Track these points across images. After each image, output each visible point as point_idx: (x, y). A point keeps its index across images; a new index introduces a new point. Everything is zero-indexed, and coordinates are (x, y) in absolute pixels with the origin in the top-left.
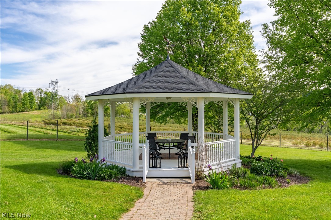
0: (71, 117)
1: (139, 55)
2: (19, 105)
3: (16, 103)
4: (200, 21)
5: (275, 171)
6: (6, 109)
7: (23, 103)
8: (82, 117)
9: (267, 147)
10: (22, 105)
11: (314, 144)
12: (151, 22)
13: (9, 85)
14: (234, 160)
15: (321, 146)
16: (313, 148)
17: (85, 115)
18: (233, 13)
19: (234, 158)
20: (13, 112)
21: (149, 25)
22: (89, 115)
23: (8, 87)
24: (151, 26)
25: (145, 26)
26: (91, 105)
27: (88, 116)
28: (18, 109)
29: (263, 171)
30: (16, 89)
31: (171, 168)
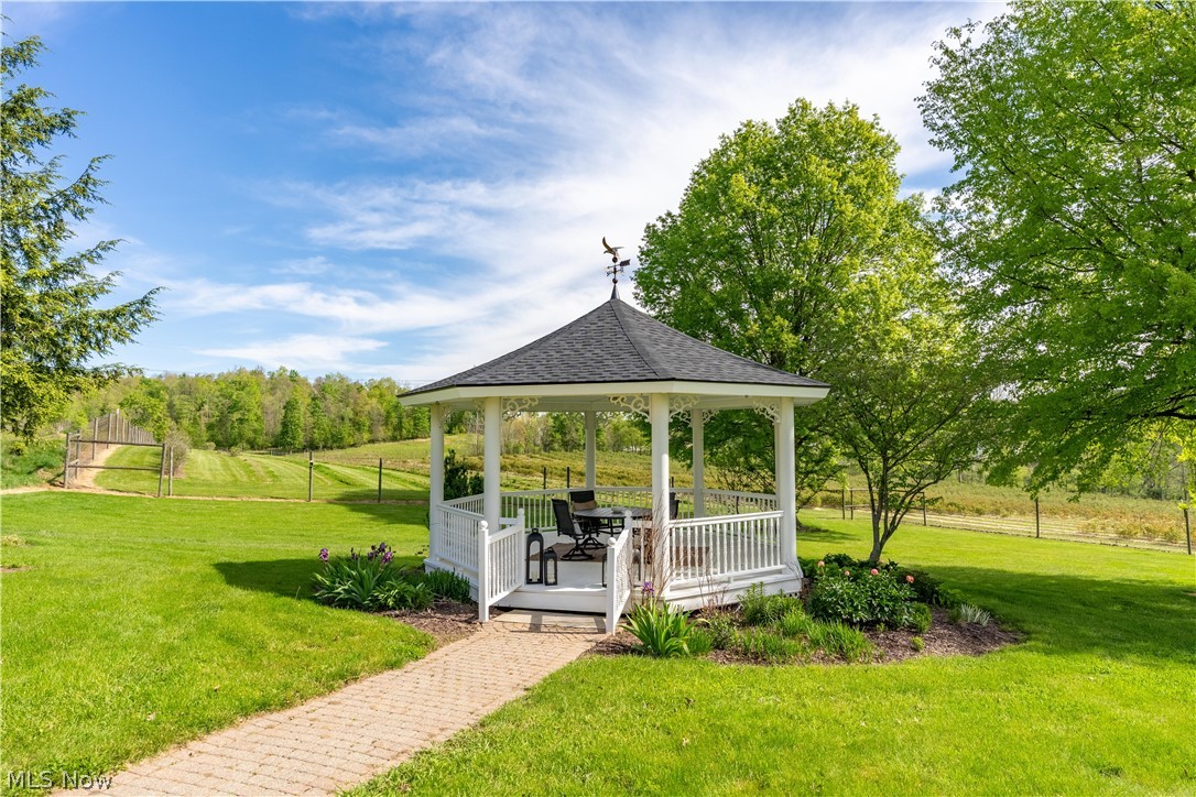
0: (516, 450)
1: (636, 298)
2: (408, 424)
3: (400, 418)
4: (781, 206)
5: (886, 609)
6: (382, 432)
7: (415, 418)
8: (539, 452)
9: (999, 537)
10: (412, 423)
11: (1150, 534)
12: (664, 217)
13: (388, 380)
14: (780, 572)
15: (1170, 539)
16: (1145, 544)
17: (547, 447)
18: (874, 177)
19: (779, 566)
20: (394, 439)
21: (659, 225)
22: (556, 446)
23: (387, 385)
24: (663, 226)
25: (648, 227)
26: (561, 422)
27: (554, 450)
28: (404, 432)
29: (843, 608)
30: (402, 387)
31: (583, 586)
